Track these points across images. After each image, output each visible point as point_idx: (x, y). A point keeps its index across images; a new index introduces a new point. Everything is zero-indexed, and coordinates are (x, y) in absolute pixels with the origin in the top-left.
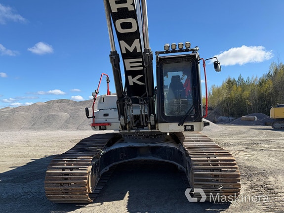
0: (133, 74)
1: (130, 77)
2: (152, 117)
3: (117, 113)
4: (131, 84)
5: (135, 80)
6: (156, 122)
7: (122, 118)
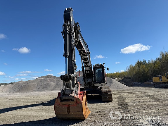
0: (87, 71)
1: (86, 71)
2: (93, 82)
3: (83, 81)
4: (87, 73)
5: (88, 72)
6: (94, 83)
7: (85, 83)
